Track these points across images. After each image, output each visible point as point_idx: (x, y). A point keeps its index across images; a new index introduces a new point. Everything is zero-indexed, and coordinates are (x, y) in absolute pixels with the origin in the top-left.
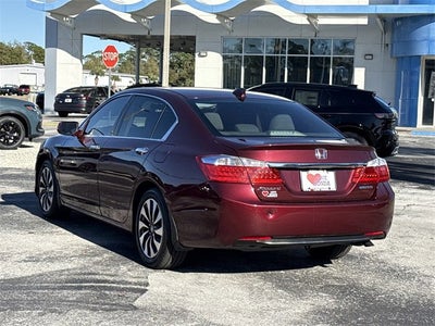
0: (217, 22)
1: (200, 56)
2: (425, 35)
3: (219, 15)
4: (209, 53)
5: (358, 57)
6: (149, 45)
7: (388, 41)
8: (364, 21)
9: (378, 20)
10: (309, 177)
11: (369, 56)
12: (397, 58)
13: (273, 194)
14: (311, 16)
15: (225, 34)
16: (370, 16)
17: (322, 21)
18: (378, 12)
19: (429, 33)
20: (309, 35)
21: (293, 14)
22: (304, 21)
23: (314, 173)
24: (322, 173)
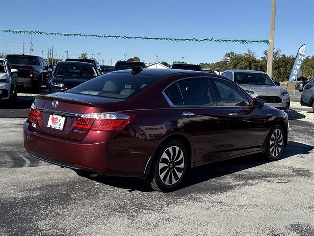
13: (35, 126)
23: (55, 116)
24: (59, 117)
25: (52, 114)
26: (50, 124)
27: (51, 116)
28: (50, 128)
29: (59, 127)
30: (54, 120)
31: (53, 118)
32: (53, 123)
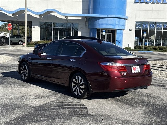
0: (39, 17)
1: (33, 27)
2: (98, 23)
3: (39, 15)
4: (36, 26)
5: (79, 28)
6: (15, 24)
7: (87, 24)
8: (81, 18)
9: (85, 18)
10: (134, 68)
11: (82, 28)
12: (90, 29)
13: (125, 74)
14: (66, 17)
15: (41, 21)
16: (82, 17)
17: (69, 18)
18: (85, 16)
19: (99, 22)
20: (65, 22)
21: (61, 16)
22: (64, 18)
23: (134, 67)
24: (136, 67)
25: (133, 66)
26: (133, 71)
27: (132, 67)
28: (135, 73)
29: (138, 71)
30: (135, 69)
31: (133, 68)
32: (135, 71)
